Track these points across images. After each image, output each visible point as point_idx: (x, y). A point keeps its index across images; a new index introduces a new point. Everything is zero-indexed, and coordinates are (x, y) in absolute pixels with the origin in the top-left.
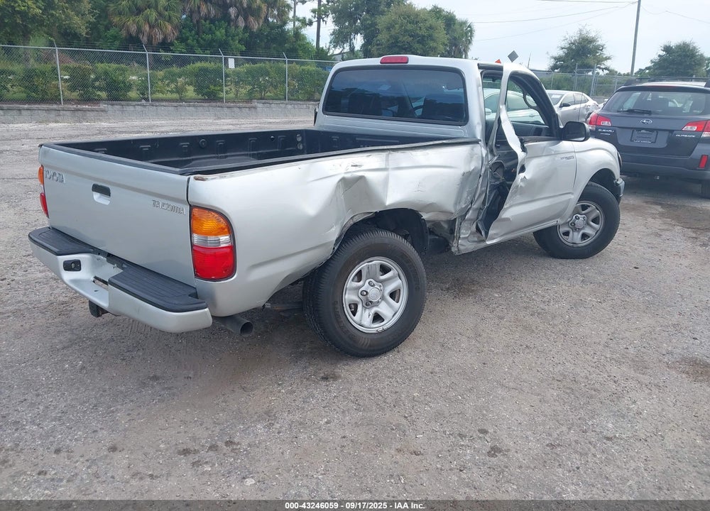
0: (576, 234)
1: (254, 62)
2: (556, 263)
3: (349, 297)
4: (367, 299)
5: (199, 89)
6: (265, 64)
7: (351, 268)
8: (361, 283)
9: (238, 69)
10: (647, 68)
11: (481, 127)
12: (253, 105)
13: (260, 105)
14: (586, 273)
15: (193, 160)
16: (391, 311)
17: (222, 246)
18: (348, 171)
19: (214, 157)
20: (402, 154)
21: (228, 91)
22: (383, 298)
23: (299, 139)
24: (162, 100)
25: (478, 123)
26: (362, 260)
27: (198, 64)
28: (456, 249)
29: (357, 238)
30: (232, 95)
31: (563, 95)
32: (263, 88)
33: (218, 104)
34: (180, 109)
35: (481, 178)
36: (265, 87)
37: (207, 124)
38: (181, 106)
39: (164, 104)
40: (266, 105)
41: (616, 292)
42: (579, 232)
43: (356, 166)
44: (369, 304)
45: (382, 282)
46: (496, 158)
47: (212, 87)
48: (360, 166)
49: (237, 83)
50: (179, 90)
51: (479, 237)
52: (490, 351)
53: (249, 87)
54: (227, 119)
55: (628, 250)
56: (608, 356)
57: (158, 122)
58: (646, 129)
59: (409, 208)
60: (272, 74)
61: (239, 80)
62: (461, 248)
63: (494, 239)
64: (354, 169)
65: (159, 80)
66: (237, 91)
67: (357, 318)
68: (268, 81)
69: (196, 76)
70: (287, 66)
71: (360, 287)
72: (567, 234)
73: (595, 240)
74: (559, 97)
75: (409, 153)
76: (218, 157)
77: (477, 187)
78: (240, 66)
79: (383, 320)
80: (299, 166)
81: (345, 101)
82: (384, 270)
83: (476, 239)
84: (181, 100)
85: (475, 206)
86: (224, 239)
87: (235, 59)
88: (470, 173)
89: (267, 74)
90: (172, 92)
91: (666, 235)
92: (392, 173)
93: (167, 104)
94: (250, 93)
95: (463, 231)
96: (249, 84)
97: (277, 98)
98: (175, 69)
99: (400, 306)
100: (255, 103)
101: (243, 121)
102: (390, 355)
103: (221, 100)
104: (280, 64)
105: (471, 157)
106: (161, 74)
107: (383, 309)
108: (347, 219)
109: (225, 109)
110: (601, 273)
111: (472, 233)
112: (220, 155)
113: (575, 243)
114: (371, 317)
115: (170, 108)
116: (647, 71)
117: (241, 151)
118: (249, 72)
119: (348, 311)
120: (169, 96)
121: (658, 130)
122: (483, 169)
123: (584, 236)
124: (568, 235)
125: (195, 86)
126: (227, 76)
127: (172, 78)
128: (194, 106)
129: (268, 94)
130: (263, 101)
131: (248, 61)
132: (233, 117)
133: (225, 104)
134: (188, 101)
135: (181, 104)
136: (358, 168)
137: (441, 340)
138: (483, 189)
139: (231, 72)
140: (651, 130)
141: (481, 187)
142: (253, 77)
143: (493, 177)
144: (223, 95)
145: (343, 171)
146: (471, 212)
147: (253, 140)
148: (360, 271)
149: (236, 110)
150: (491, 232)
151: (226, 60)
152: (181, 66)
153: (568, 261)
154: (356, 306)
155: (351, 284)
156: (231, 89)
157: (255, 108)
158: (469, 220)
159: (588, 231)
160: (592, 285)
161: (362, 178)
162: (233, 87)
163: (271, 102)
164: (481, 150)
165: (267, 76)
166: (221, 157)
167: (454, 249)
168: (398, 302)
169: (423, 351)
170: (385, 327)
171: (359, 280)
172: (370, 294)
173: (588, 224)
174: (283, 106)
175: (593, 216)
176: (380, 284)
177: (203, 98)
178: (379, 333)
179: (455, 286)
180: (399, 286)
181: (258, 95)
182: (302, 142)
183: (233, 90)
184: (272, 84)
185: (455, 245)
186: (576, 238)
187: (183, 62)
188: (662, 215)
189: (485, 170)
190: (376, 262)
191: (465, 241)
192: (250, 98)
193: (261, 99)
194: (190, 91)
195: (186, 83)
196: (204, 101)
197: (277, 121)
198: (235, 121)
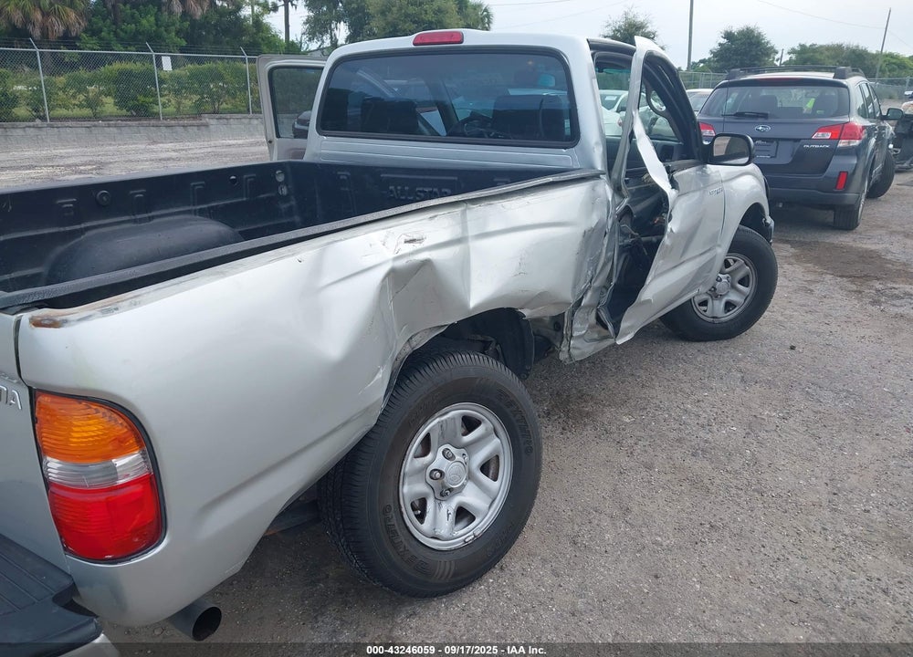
0: (716, 302)
1: (200, 61)
2: (692, 349)
3: (410, 489)
4: (443, 486)
5: (121, 102)
6: (216, 63)
7: (411, 435)
8: (429, 457)
9: (177, 71)
10: (701, 61)
11: (601, 149)
12: (203, 121)
13: (213, 122)
14: (742, 365)
15: (87, 229)
16: (487, 499)
17: (121, 482)
18: (400, 253)
19: (128, 221)
20: (488, 208)
21: (165, 103)
22: (470, 477)
23: (280, 178)
24: (67, 118)
25: (597, 143)
26: (429, 415)
27: (117, 66)
28: (567, 356)
29: (418, 375)
30: (171, 109)
31: (619, 97)
32: (215, 98)
33: (153, 122)
34: (95, 131)
35: (607, 236)
36: (219, 97)
37: (137, 151)
38: (95, 126)
39: (70, 123)
40: (221, 121)
41: (797, 395)
42: (721, 299)
43: (413, 241)
44: (445, 493)
45: (466, 446)
46: (626, 200)
47: (141, 98)
48: (420, 240)
49: (177, 92)
50: (92, 104)
51: (599, 332)
52: (655, 543)
53: (196, 97)
54: (166, 143)
55: (781, 318)
56: (847, 531)
57: (63, 151)
58: (763, 139)
59: (505, 307)
60: (228, 77)
61: (180, 87)
62: (574, 352)
63: (627, 334)
64: (410, 248)
65: (60, 89)
66: (179, 103)
67: (426, 526)
68: (222, 88)
69: (116, 82)
70: (247, 66)
71: (427, 466)
72: (704, 303)
73: (744, 311)
74: (614, 99)
75: (500, 205)
76: (135, 221)
77: (601, 252)
78: (179, 67)
79: (473, 519)
80: (298, 257)
81: (353, 112)
82: (470, 424)
83: (596, 336)
84: (96, 117)
85: (596, 284)
86: (127, 464)
87: (172, 57)
88: (592, 230)
89: (220, 77)
90: (81, 106)
91: (818, 289)
92: (476, 245)
93: (74, 123)
94: (198, 105)
95: (576, 325)
96: (196, 92)
97: (237, 110)
98: (83, 73)
99: (500, 486)
100: (206, 119)
101: (190, 145)
102: (490, 579)
103: (155, 116)
104: (238, 64)
105: (592, 201)
106: (61, 80)
107: (470, 497)
108: (400, 347)
109: (164, 129)
110: (763, 363)
111: (591, 327)
112: (139, 217)
113: (716, 317)
114: (452, 517)
115: (79, 130)
116: (702, 65)
117: (178, 207)
118: (193, 76)
119: (409, 516)
120: (77, 112)
121: (778, 140)
122: (610, 222)
123: (729, 306)
124: (706, 305)
125: (115, 97)
126: (162, 81)
127: (80, 86)
128: (115, 126)
129: (224, 106)
130: (218, 116)
131: (191, 60)
132: (176, 140)
133: (162, 122)
134: (107, 118)
135: (96, 123)
136: (417, 246)
137: (568, 529)
138: (609, 254)
139: (167, 77)
140: (769, 140)
141: (607, 250)
142: (201, 83)
143: (622, 233)
144: (159, 109)
145: (392, 255)
146: (589, 294)
147: (198, 184)
148: (428, 437)
149: (180, 129)
150: (624, 325)
151: (159, 59)
152: (90, 69)
153: (709, 344)
154: (423, 502)
155: (411, 463)
156: (170, 101)
157: (207, 126)
158: (585, 307)
159: (733, 297)
160: (758, 385)
161: (426, 263)
162: (171, 97)
163: (228, 116)
164: (605, 189)
165: (220, 81)
166: (141, 221)
167: (563, 356)
168: (495, 479)
169: (544, 561)
170: (478, 532)
171: (425, 454)
172: (447, 475)
173: (733, 287)
174: (246, 121)
175: (740, 275)
176: (463, 451)
177: (129, 113)
178: (468, 546)
179: (557, 406)
180: (496, 450)
181: (209, 107)
182: (285, 183)
183: (173, 102)
184: (228, 92)
185: (565, 349)
186: (717, 308)
187: (93, 62)
188: (797, 258)
189: (613, 223)
190: (455, 413)
191: (580, 342)
192: (198, 112)
193: (214, 113)
194: (109, 105)
195: (101, 93)
196: (131, 118)
197: (240, 142)
198: (178, 146)
